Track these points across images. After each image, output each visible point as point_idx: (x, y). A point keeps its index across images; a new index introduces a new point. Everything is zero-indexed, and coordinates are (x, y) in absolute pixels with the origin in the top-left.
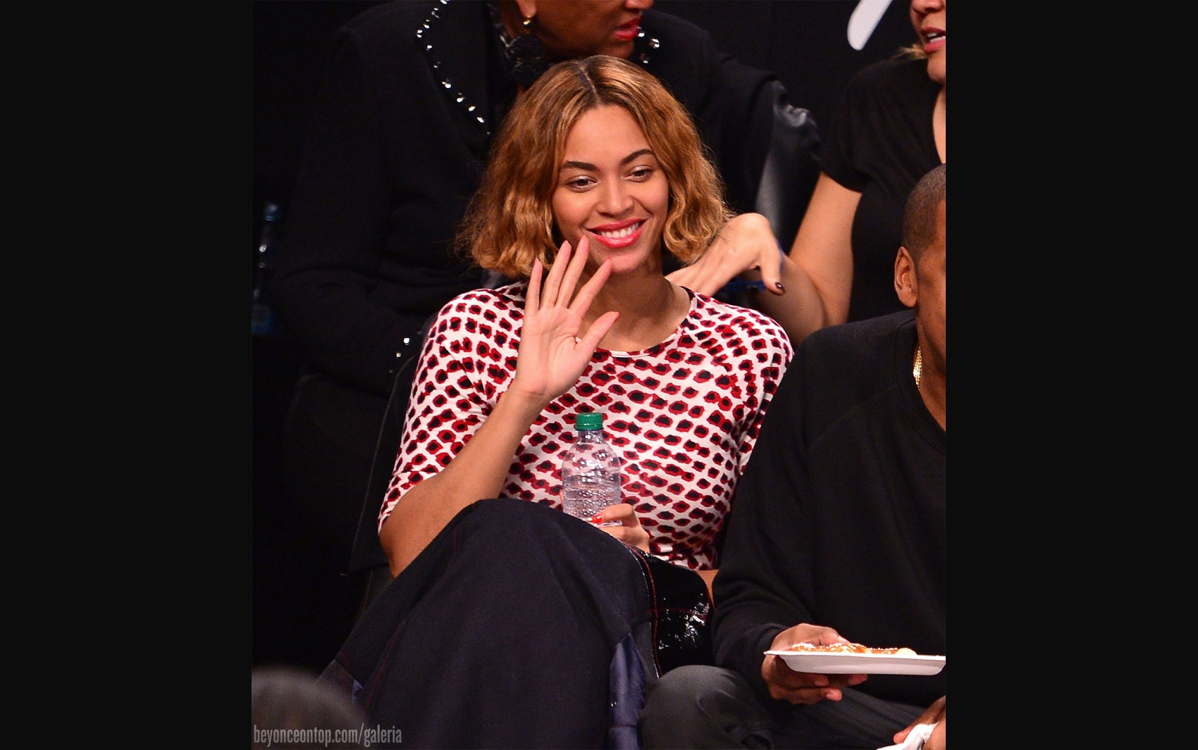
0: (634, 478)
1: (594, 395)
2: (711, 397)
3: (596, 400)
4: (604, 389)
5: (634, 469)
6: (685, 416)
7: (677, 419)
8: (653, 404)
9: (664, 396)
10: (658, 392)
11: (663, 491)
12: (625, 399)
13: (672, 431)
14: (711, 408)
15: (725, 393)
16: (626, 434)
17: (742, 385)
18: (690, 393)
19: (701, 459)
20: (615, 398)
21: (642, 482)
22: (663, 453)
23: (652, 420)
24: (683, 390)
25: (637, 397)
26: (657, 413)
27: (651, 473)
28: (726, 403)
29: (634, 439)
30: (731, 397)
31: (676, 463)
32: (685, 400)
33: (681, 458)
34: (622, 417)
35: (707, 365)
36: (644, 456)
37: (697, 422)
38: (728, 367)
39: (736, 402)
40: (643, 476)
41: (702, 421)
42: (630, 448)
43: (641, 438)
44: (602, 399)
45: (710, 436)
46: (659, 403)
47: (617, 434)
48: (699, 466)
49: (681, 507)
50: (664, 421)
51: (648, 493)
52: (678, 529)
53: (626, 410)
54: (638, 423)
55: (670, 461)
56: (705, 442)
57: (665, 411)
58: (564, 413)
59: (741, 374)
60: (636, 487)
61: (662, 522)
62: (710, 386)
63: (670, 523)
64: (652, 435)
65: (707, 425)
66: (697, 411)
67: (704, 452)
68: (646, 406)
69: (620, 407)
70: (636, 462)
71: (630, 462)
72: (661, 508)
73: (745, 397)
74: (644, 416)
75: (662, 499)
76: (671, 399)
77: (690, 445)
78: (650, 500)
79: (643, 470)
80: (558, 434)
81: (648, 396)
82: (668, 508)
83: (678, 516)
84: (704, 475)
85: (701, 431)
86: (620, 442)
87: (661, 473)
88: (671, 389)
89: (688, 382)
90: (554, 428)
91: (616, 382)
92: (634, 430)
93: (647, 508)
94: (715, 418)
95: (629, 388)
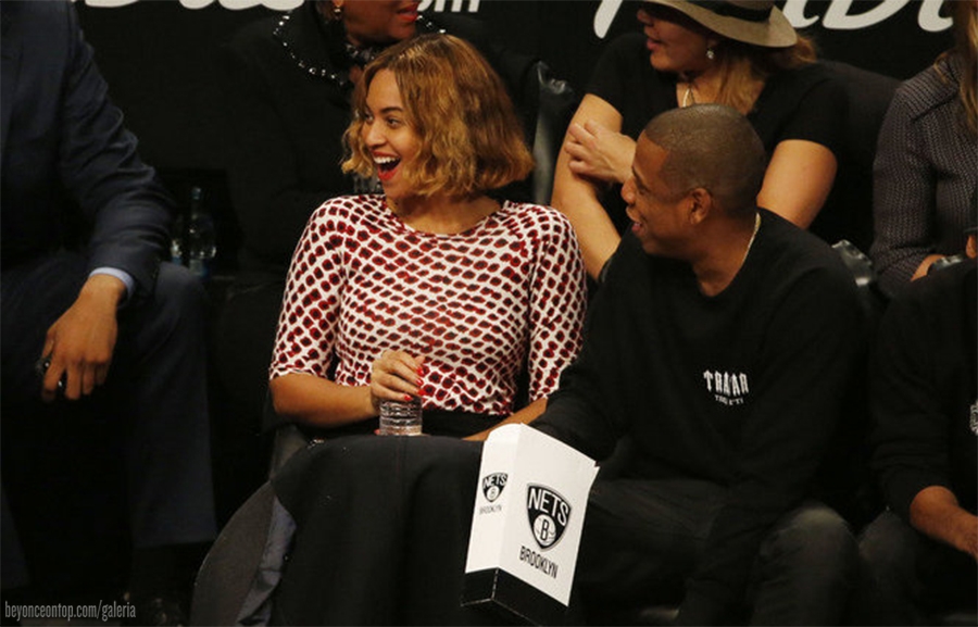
0: (442, 314)
1: (421, 258)
2: (505, 257)
3: (421, 261)
4: (428, 254)
5: (443, 308)
6: (485, 271)
7: (478, 273)
8: (462, 263)
9: (471, 257)
10: (468, 255)
11: (462, 322)
12: (443, 261)
13: (474, 281)
14: (504, 265)
15: (516, 254)
16: (441, 284)
17: (529, 247)
18: (491, 255)
19: (493, 300)
20: (436, 260)
21: (448, 316)
22: (464, 297)
23: (461, 274)
24: (485, 253)
25: (452, 259)
26: (465, 269)
27: (453, 310)
28: (516, 262)
29: (445, 287)
30: (520, 257)
31: (472, 303)
32: (486, 260)
33: (477, 299)
34: (439, 272)
35: (505, 235)
36: (450, 300)
37: (493, 275)
38: (520, 236)
39: (523, 260)
40: (449, 313)
41: (497, 274)
42: (442, 294)
43: (451, 287)
44: (426, 261)
45: (502, 284)
46: (467, 262)
47: (434, 285)
48: (491, 305)
49: (476, 333)
50: (469, 275)
51: (451, 324)
52: (476, 350)
53: (443, 267)
54: (450, 277)
55: (469, 302)
56: (498, 289)
57: (471, 268)
58: (397, 271)
59: (528, 240)
60: (443, 320)
61: (464, 346)
62: (506, 249)
63: (468, 346)
64: (459, 285)
65: (500, 277)
66: (494, 268)
67: (497, 296)
68: (458, 264)
69: (438, 266)
70: (445, 304)
71: (440, 304)
72: (461, 335)
73: (530, 256)
74: (455, 271)
75: (462, 328)
76: (476, 259)
77: (486, 291)
78: (453, 330)
79: (448, 308)
80: (392, 286)
81: (459, 258)
82: (466, 335)
83: (474, 340)
84: (494, 311)
85: (496, 281)
86: (436, 290)
87: (460, 310)
88: (477, 252)
89: (490, 247)
90: (389, 281)
91: (437, 249)
92: (446, 281)
93: (451, 336)
94: (507, 272)
95: (446, 253)
